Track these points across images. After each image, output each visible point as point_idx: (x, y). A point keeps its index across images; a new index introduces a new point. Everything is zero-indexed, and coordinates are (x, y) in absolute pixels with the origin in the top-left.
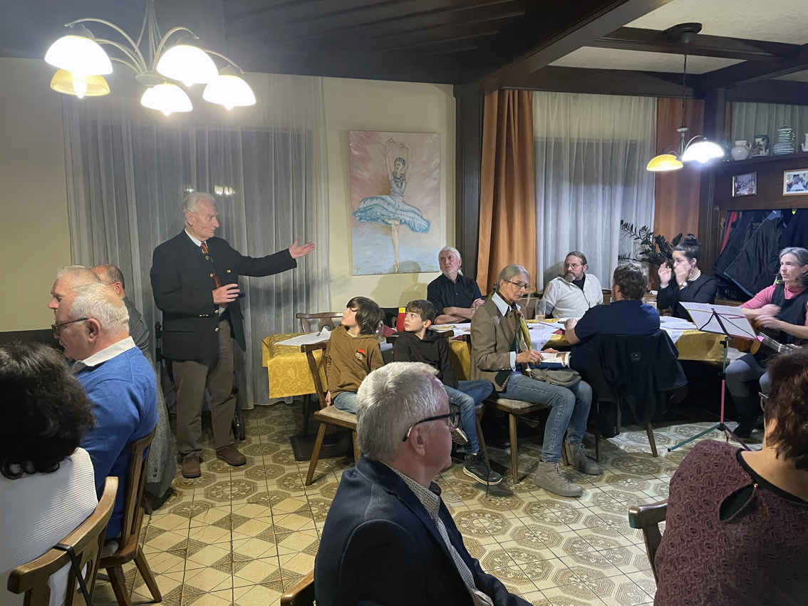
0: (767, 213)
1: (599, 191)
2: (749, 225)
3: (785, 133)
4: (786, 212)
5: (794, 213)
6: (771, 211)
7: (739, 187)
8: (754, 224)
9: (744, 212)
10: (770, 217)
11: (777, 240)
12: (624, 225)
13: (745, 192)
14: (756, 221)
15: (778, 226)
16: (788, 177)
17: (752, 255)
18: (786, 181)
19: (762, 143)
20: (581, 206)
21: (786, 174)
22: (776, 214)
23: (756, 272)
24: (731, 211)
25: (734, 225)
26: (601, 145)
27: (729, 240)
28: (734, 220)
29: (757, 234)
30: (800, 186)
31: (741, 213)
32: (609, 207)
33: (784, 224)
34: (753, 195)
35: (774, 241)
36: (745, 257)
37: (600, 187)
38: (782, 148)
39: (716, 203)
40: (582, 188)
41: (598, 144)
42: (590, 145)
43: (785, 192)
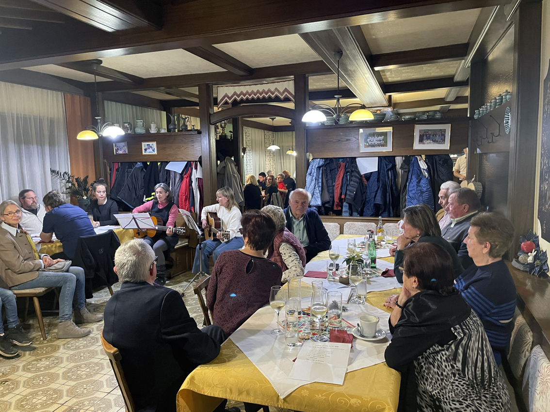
0: (134, 164)
1: (35, 150)
2: (126, 170)
3: (140, 123)
4: (145, 163)
5: (148, 164)
6: (136, 163)
7: (118, 149)
8: (129, 170)
9: (121, 163)
10: (137, 166)
11: (143, 178)
12: (53, 171)
13: (120, 152)
14: (129, 168)
15: (142, 171)
16: (144, 145)
17: (131, 187)
18: (143, 148)
19: (128, 126)
20: (24, 159)
21: (143, 144)
22: (139, 165)
23: (134, 195)
24: (114, 163)
25: (117, 170)
26: (32, 120)
27: (116, 180)
28: (117, 168)
29: (132, 175)
30: (151, 150)
31: (120, 164)
32: (42, 159)
33: (144, 169)
34: (127, 154)
35: (141, 178)
36: (128, 188)
37: (35, 146)
38: (140, 130)
39: (104, 158)
40: (23, 146)
41: (30, 118)
42: (25, 118)
43: (144, 153)
